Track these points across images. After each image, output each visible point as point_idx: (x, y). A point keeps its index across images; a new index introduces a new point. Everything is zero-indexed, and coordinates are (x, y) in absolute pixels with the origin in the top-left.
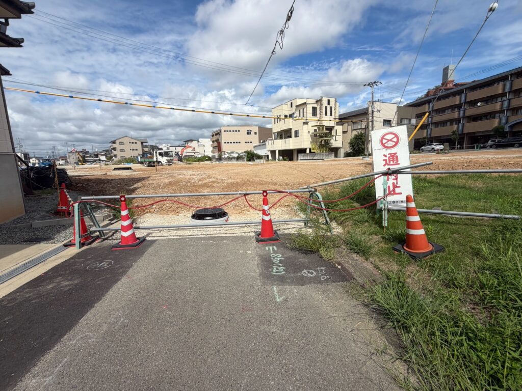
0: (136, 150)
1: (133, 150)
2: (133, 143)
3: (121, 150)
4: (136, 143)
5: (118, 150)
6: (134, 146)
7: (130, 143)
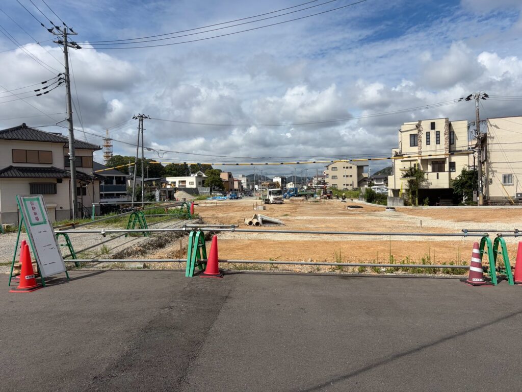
0: (351, 176)
1: (347, 176)
2: (347, 168)
3: (334, 177)
4: (351, 167)
5: (330, 177)
6: (349, 172)
7: (344, 168)
